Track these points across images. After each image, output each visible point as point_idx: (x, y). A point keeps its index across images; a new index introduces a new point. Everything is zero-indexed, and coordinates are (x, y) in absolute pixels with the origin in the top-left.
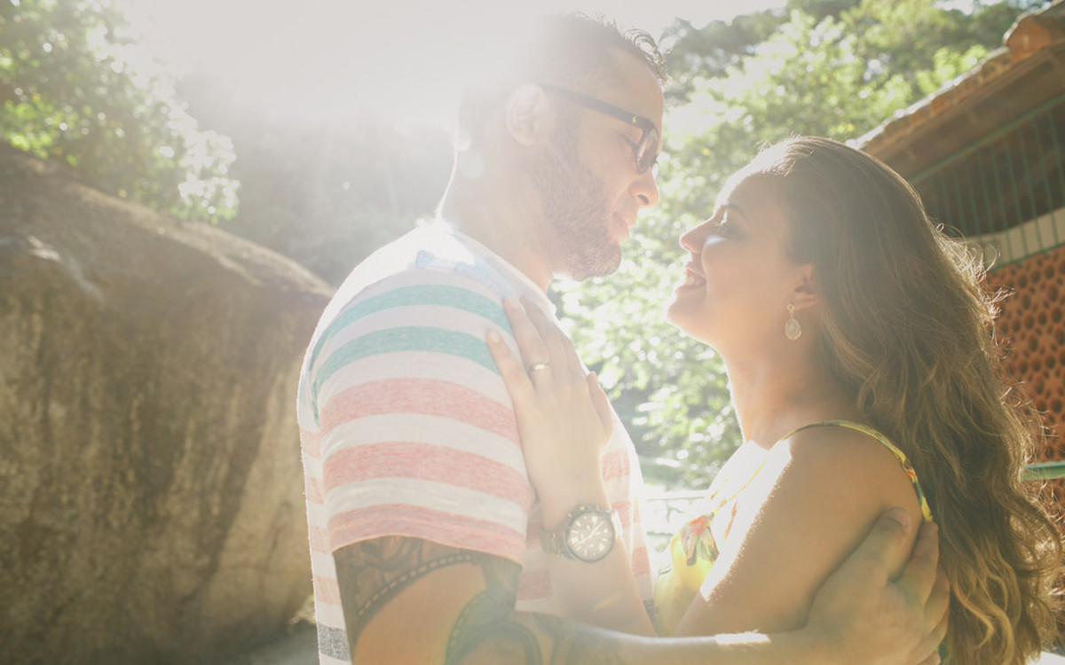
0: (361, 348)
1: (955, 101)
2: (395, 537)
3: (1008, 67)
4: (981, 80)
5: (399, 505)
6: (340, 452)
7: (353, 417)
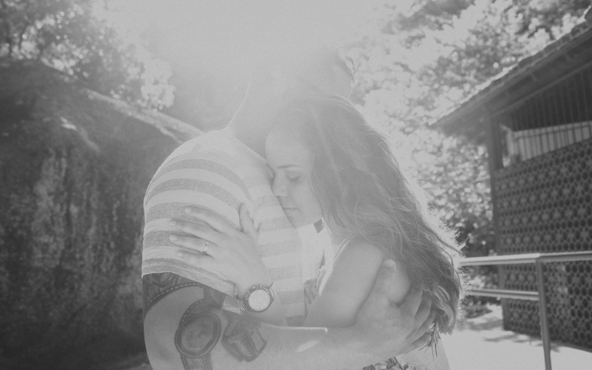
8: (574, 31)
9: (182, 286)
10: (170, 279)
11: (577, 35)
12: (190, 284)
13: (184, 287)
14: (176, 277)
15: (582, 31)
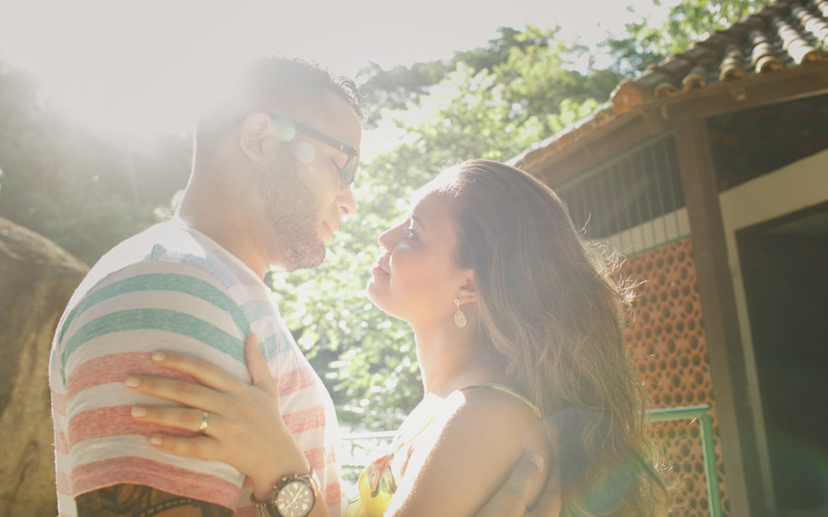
0: (102, 326)
1: (576, 140)
2: (128, 484)
3: (613, 117)
4: (594, 125)
5: (132, 458)
6: (83, 413)
7: (95, 384)
8: (598, 118)
9: (160, 507)
10: (136, 496)
11: (602, 123)
12: (175, 503)
13: (165, 509)
14: (146, 490)
15: (608, 119)
